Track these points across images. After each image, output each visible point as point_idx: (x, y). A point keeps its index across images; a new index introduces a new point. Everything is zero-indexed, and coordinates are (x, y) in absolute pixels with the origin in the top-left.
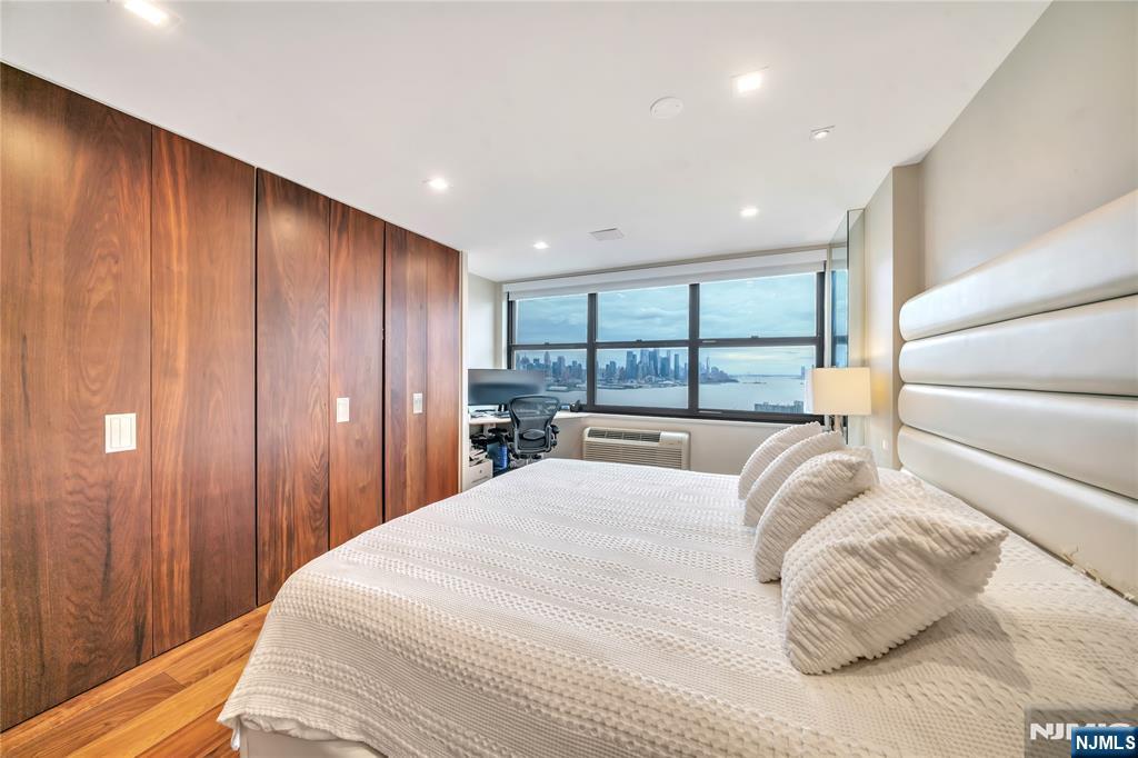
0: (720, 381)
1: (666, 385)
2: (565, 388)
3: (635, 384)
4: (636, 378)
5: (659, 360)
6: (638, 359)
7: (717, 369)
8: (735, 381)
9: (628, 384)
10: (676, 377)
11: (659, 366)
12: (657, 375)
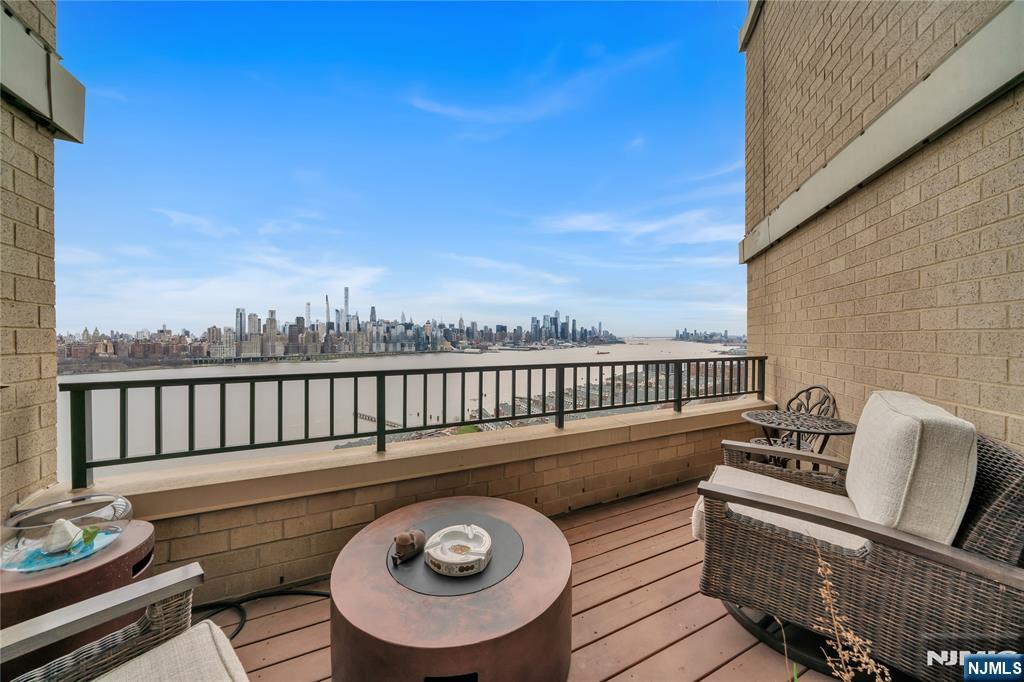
0: (611, 343)
1: (566, 347)
2: (478, 350)
3: (539, 346)
4: (540, 340)
5: (559, 325)
6: (541, 325)
7: (607, 332)
8: (623, 342)
9: (533, 346)
10: (574, 340)
11: (559, 330)
12: (557, 338)
